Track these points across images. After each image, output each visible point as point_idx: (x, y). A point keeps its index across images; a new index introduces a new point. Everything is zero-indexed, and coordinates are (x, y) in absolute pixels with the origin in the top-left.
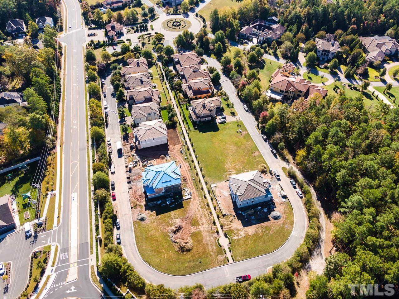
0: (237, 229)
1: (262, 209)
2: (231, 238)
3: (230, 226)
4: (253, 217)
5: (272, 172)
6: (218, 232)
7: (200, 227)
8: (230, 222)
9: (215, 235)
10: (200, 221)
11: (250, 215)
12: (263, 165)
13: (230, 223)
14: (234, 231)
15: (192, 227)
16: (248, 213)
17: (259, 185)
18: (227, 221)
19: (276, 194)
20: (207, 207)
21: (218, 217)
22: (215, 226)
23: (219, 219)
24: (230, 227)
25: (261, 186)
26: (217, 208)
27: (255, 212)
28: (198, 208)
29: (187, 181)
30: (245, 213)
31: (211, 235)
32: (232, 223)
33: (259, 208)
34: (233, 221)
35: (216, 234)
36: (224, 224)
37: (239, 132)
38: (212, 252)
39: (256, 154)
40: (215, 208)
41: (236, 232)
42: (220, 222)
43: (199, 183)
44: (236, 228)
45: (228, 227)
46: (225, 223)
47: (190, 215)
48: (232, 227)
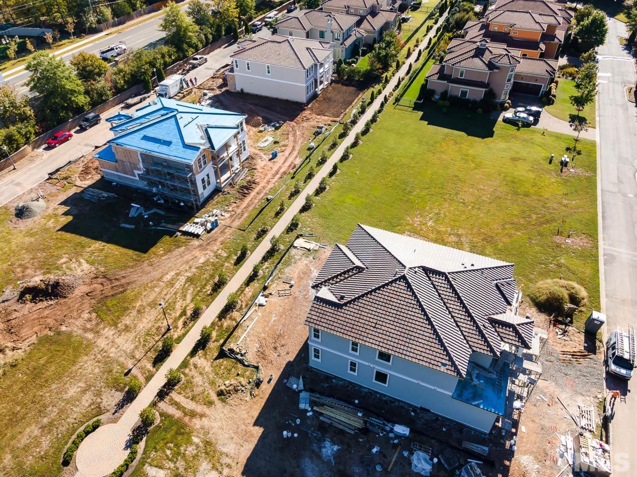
0: (208, 443)
1: (407, 443)
2: (143, 463)
3: (199, 409)
4: (329, 449)
5: (604, 334)
6: (130, 396)
7: (109, 332)
8: (220, 394)
9: (112, 398)
10: (134, 313)
11: (327, 429)
12: (575, 284)
13: (214, 397)
14: (189, 442)
15: (86, 316)
16: (327, 411)
17: (460, 315)
18: (212, 383)
19: (548, 433)
20: (209, 288)
21: (202, 344)
22: (149, 366)
23: (193, 353)
24: (193, 414)
25: (467, 325)
26: (236, 314)
27: (364, 431)
28: (177, 274)
29: (245, 195)
30: (313, 403)
31: (100, 384)
32: (218, 403)
33: (402, 430)
34: (233, 400)
35: (119, 396)
36: (189, 382)
37: (556, 161)
38: (15, 457)
39: (576, 242)
40: (229, 308)
41: (191, 450)
42: (185, 364)
43: (273, 214)
44: (211, 437)
45: (190, 405)
46: (198, 380)
47: (134, 277)
48: (202, 416)
